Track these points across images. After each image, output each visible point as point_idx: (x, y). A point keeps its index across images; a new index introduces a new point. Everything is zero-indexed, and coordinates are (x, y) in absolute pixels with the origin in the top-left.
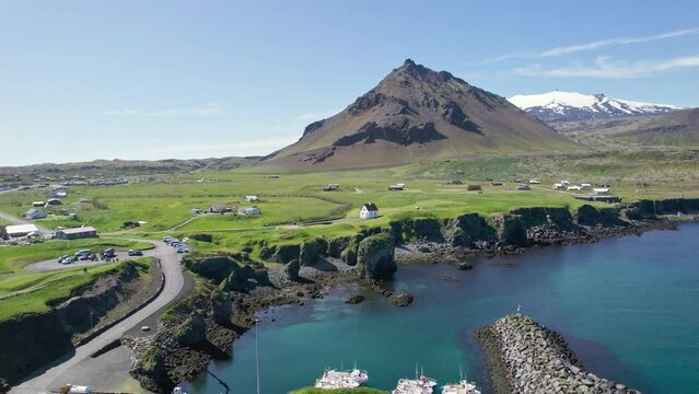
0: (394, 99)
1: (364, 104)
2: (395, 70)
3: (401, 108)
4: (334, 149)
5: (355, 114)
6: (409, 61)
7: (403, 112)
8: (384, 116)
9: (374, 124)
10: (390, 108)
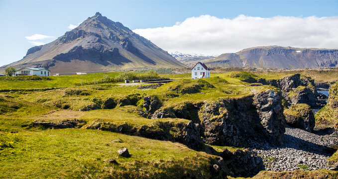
0: (92, 34)
1: (70, 36)
2: (89, 18)
3: (97, 38)
4: (55, 61)
5: (65, 42)
6: (98, 13)
7: (99, 41)
8: (86, 43)
9: (81, 47)
10: (89, 38)
